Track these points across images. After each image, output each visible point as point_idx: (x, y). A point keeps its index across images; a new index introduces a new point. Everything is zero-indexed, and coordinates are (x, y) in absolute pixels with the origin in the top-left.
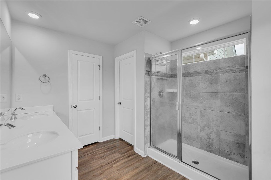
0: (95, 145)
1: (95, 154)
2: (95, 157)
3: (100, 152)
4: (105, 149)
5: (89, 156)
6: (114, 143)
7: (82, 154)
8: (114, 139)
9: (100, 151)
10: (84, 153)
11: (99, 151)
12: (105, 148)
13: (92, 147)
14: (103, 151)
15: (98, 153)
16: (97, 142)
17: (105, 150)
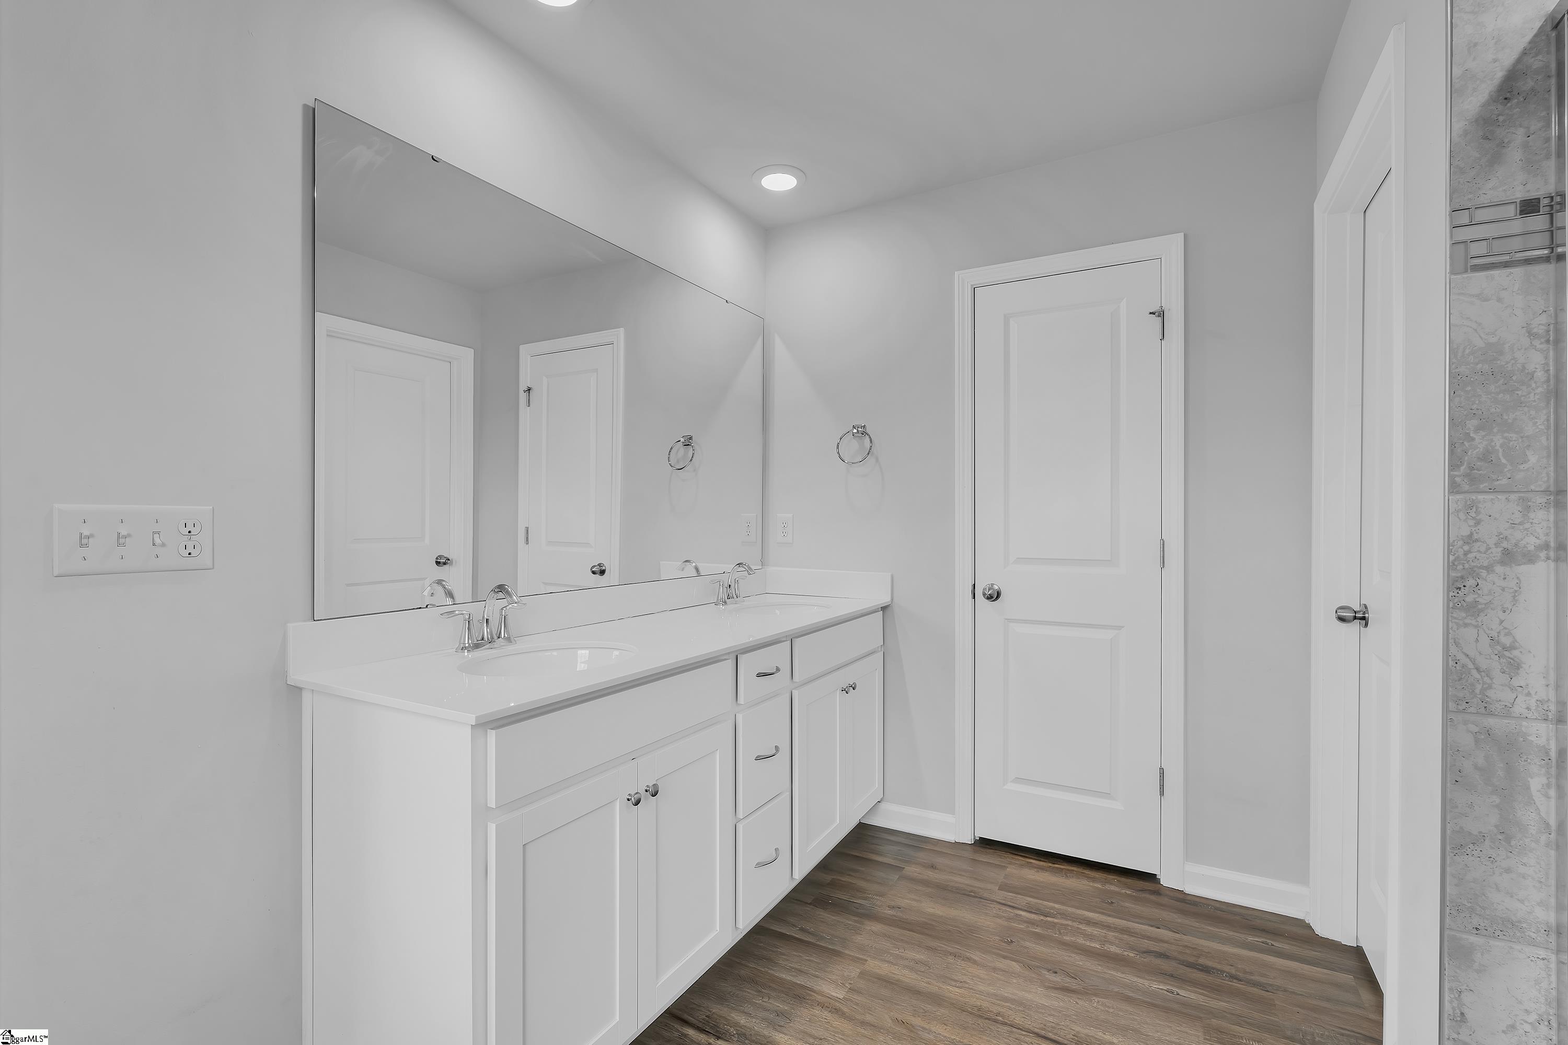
0: (1114, 886)
1: (1049, 932)
2: (1028, 944)
3: (1091, 937)
4: (1146, 944)
5: (1009, 919)
6: (1262, 951)
7: (989, 886)
8: (1309, 927)
9: (1095, 931)
10: (1004, 887)
11: (1089, 930)
12: (1149, 938)
13: (1085, 882)
14: (1113, 949)
15: (1067, 938)
16: (1150, 878)
17: (1132, 949)
